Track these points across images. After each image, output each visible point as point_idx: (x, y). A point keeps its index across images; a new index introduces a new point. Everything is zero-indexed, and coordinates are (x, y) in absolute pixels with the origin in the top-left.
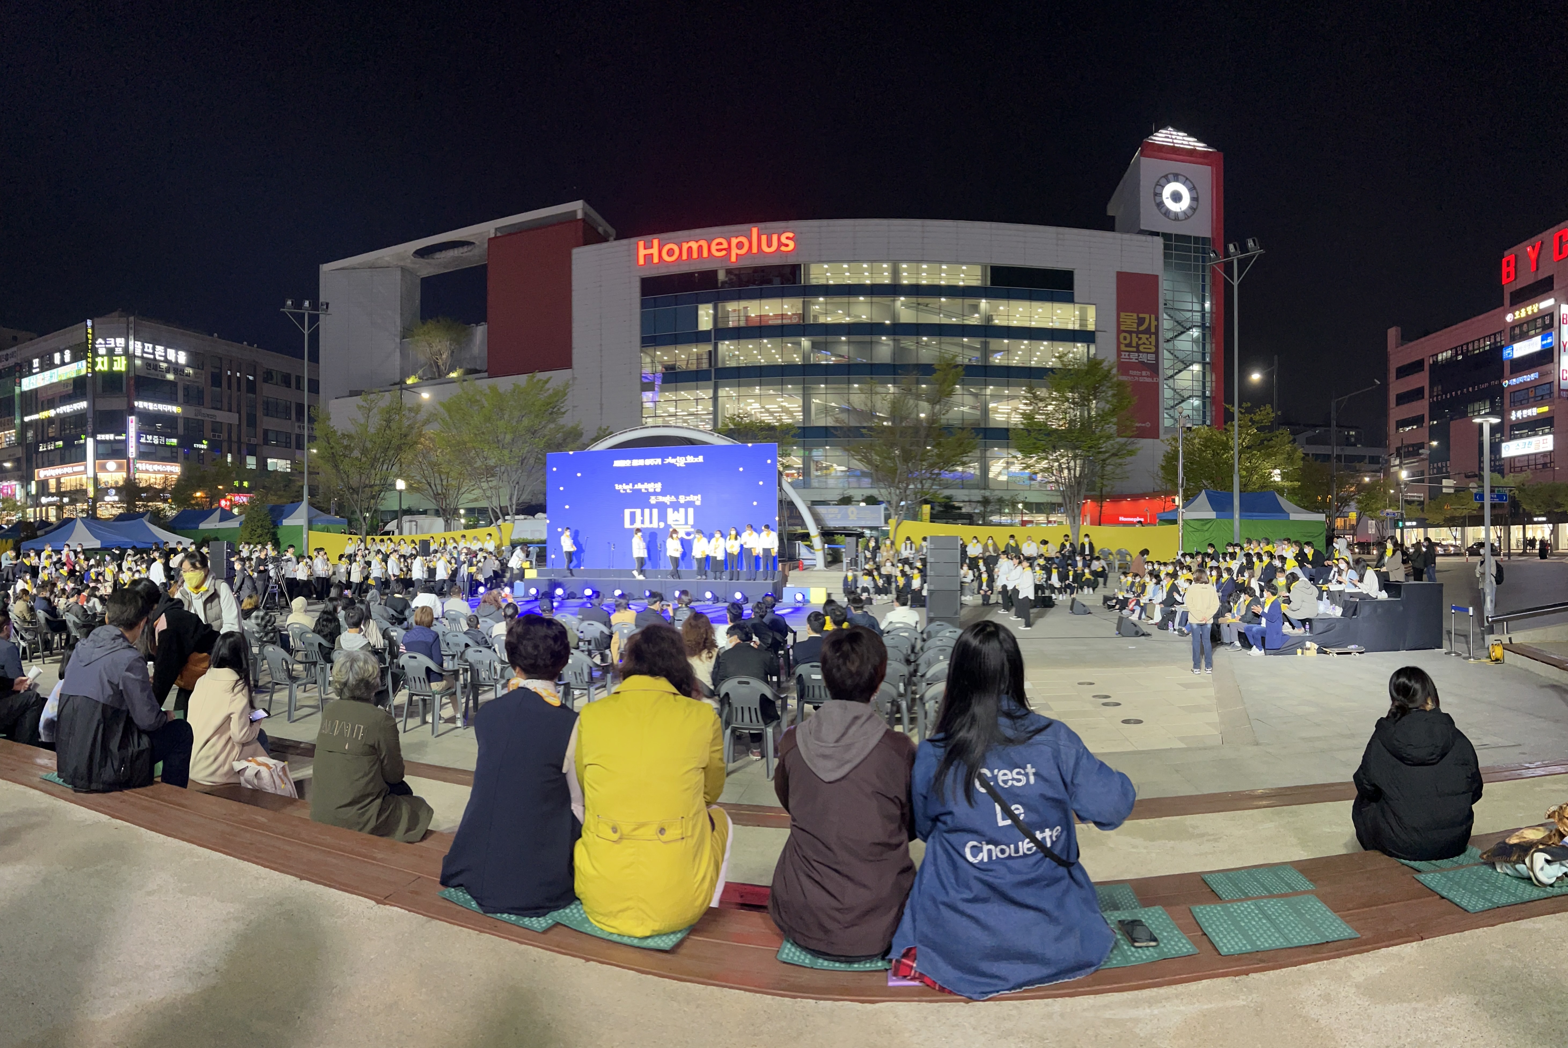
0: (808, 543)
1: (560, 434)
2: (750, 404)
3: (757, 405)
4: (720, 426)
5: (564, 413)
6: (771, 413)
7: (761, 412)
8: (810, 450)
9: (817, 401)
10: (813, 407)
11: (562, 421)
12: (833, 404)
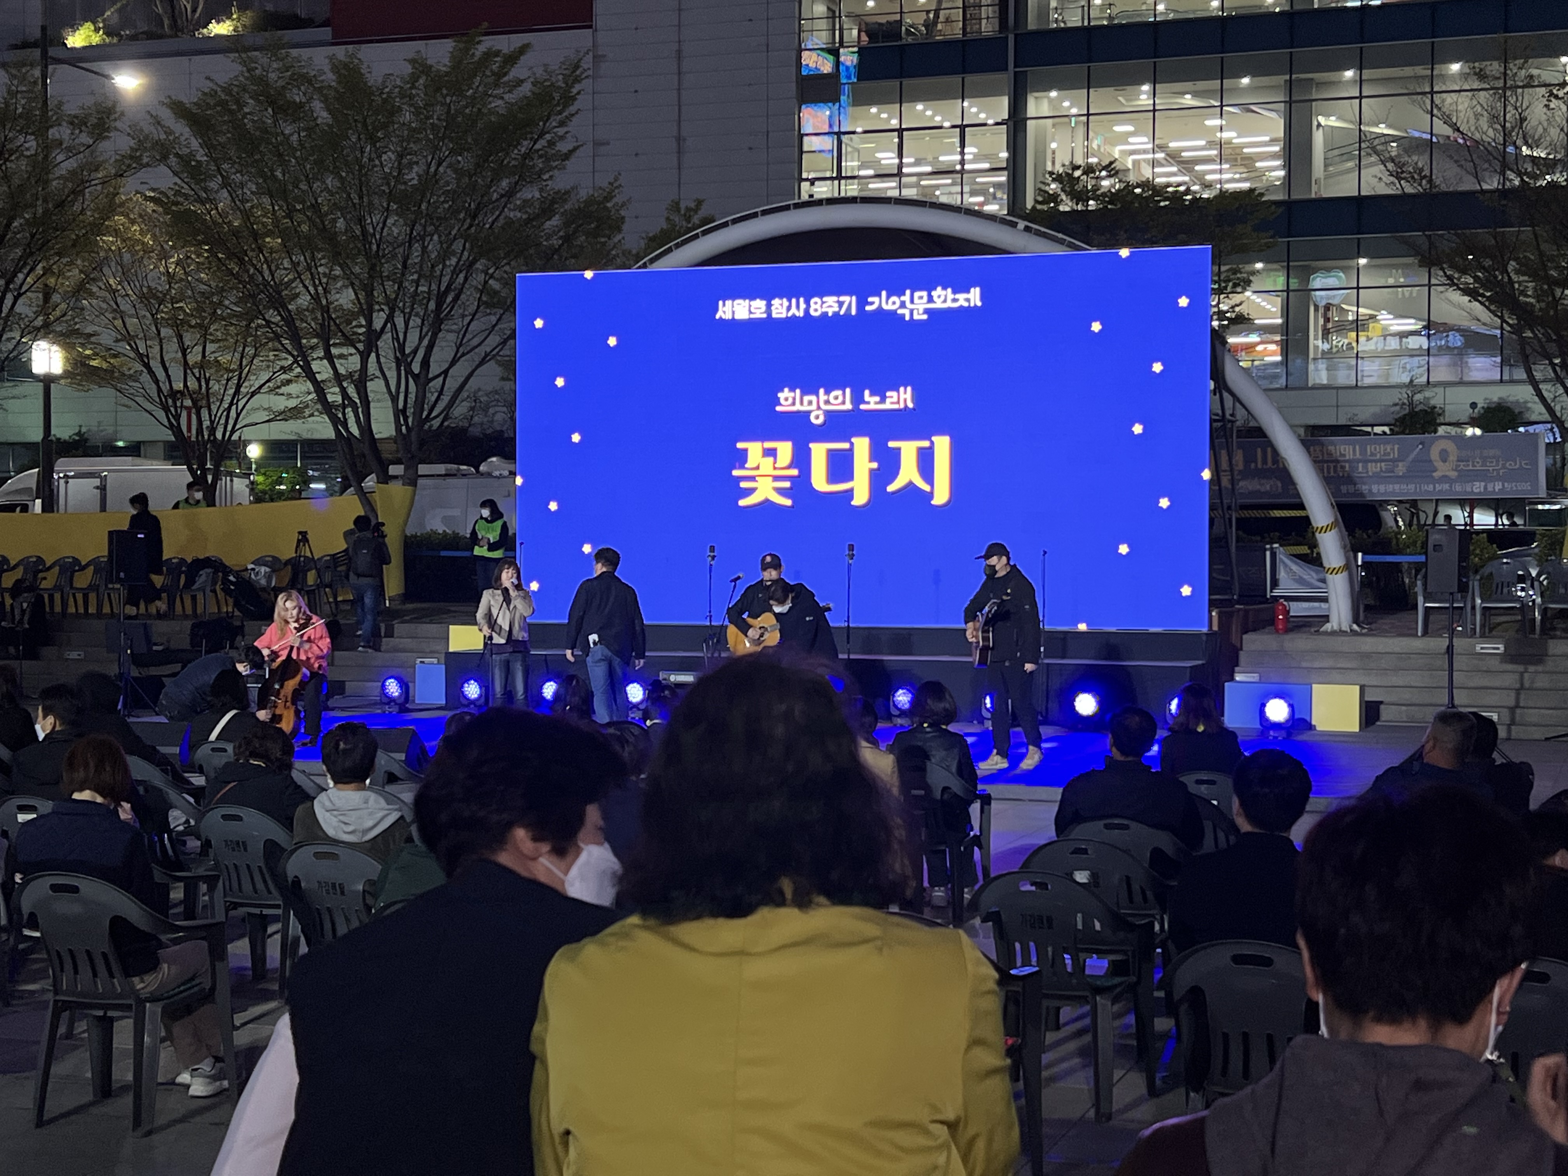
0: (1304, 550)
1: (555, 221)
2: (1123, 138)
3: (1142, 142)
4: (1029, 204)
5: (567, 156)
6: (1187, 165)
7: (1154, 163)
8: (1307, 273)
9: (1333, 122)
10: (1318, 138)
11: (560, 181)
12: (1382, 129)
